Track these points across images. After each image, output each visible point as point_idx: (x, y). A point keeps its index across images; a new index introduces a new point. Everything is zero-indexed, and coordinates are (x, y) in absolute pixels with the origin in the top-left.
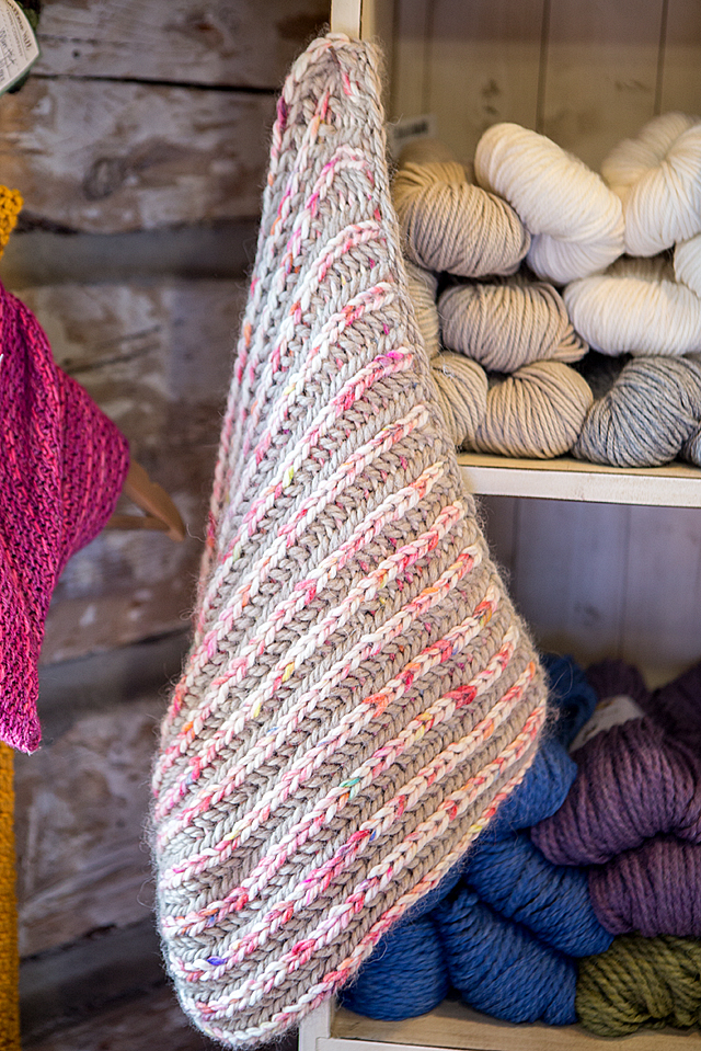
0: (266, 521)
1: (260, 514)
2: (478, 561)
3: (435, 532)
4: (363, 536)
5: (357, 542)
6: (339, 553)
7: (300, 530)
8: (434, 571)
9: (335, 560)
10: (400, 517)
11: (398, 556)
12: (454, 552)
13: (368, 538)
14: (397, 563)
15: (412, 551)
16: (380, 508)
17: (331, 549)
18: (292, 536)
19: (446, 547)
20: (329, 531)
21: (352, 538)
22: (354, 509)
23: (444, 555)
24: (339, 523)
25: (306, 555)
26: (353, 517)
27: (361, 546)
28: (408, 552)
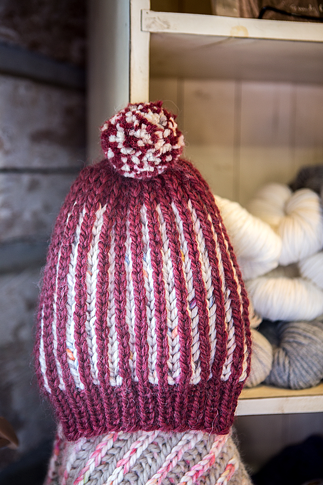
0: (107, 457)
1: (104, 452)
2: (237, 467)
3: (212, 454)
4: (171, 462)
5: (168, 467)
6: (157, 476)
7: (132, 462)
8: (212, 478)
9: (156, 480)
10: (192, 448)
11: (192, 473)
12: (224, 465)
13: (174, 463)
14: (192, 477)
15: (200, 468)
16: (180, 444)
17: (152, 473)
18: (127, 467)
19: (218, 461)
20: (150, 461)
21: (165, 465)
22: (164, 444)
23: (217, 467)
24: (156, 456)
25: (135, 478)
26: (164, 451)
27: (170, 469)
28: (198, 469)
